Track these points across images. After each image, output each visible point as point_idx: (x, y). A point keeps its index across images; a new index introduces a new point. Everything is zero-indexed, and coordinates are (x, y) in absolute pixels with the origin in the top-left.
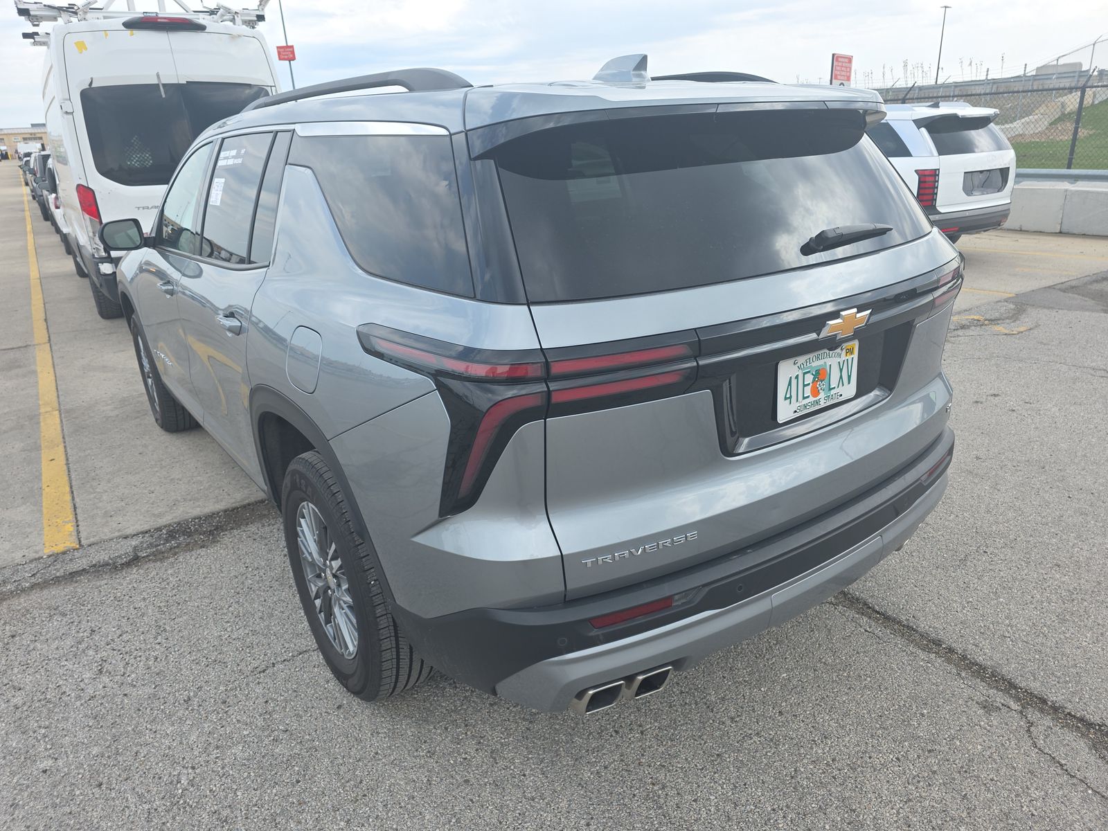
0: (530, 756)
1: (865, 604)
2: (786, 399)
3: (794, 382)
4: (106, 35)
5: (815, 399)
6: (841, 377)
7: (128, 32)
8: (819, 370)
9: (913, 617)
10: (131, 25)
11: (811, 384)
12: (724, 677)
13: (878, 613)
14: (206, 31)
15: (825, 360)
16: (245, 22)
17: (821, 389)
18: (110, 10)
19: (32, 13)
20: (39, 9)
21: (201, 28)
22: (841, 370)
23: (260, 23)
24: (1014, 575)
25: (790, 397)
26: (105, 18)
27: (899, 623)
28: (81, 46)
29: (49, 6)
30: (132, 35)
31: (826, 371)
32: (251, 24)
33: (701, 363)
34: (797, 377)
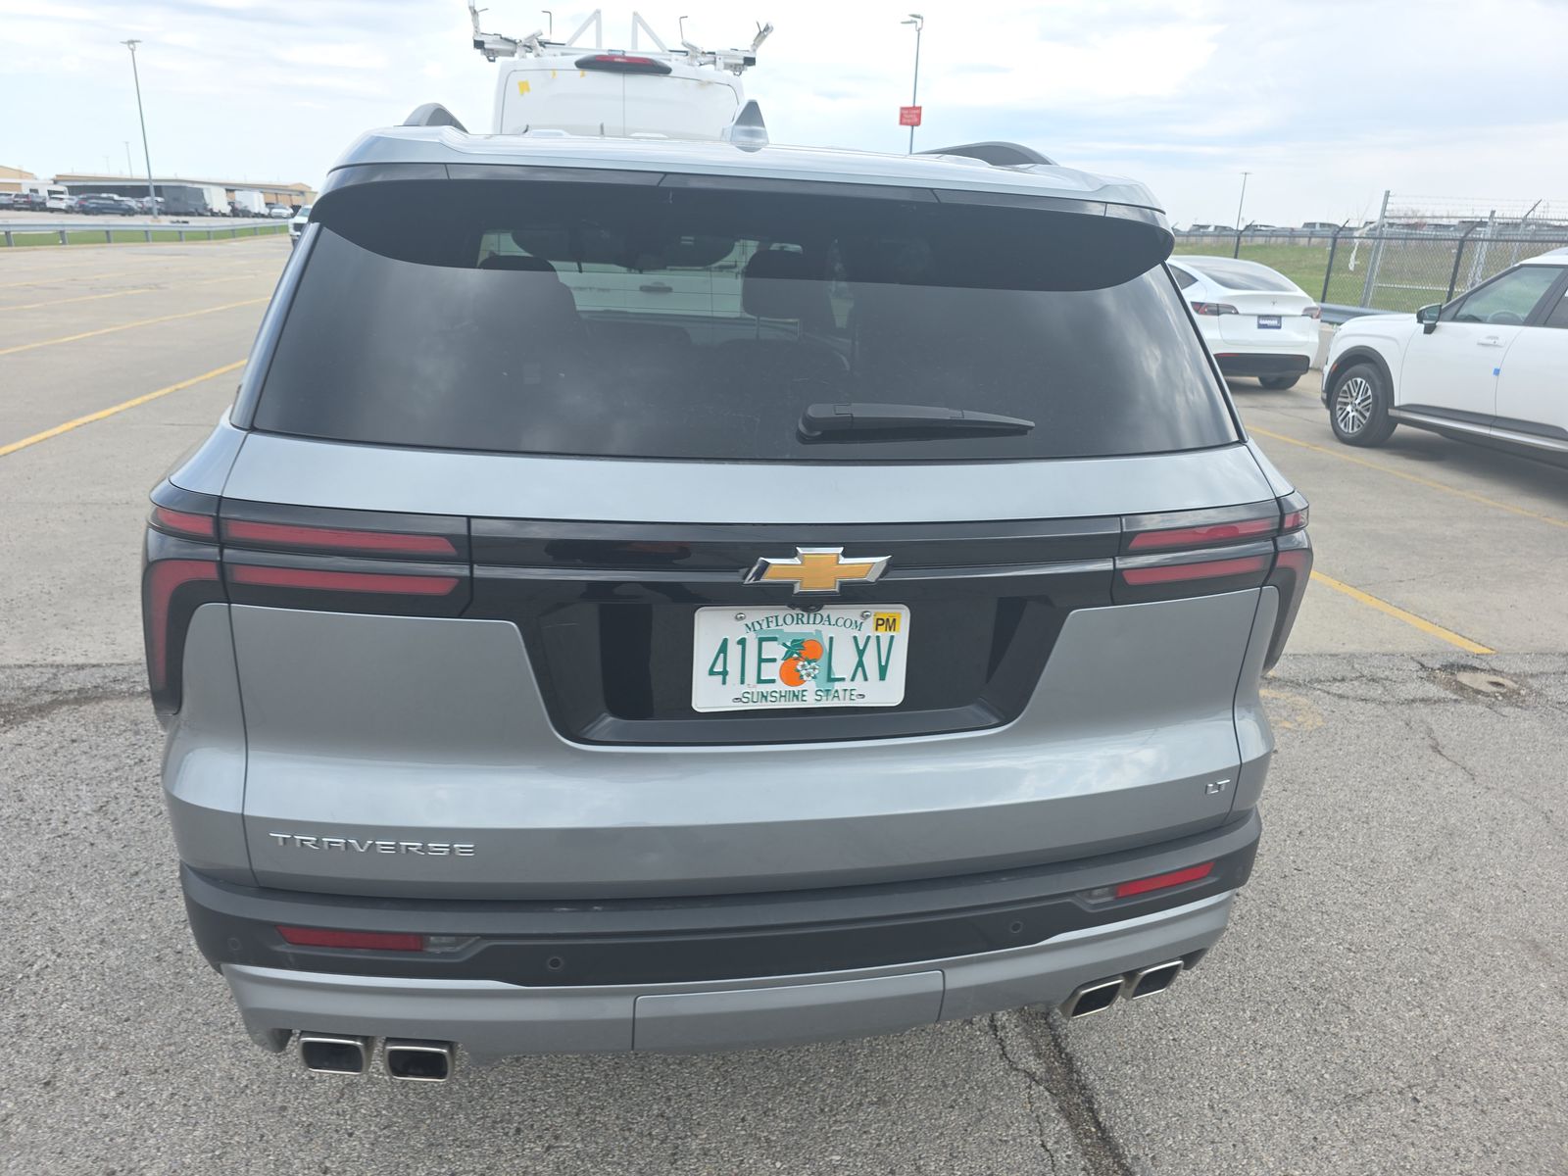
0: (384, 1112)
1: (1090, 1101)
2: (712, 673)
3: (734, 651)
4: (554, 74)
5: (792, 689)
6: (860, 664)
7: (579, 73)
8: (803, 641)
9: (1153, 1158)
10: (585, 65)
11: (780, 662)
12: (743, 1120)
13: (1098, 1125)
14: (671, 74)
15: (819, 627)
16: (728, 66)
17: (809, 675)
18: (573, 46)
19: (486, 46)
20: (495, 42)
21: (664, 71)
22: (861, 653)
23: (749, 68)
24: (1435, 1164)
25: (724, 673)
26: (563, 54)
27: (1118, 1157)
28: (524, 87)
29: (506, 39)
30: (583, 75)
31: (822, 647)
32: (737, 68)
33: (480, 572)
34: (742, 642)
